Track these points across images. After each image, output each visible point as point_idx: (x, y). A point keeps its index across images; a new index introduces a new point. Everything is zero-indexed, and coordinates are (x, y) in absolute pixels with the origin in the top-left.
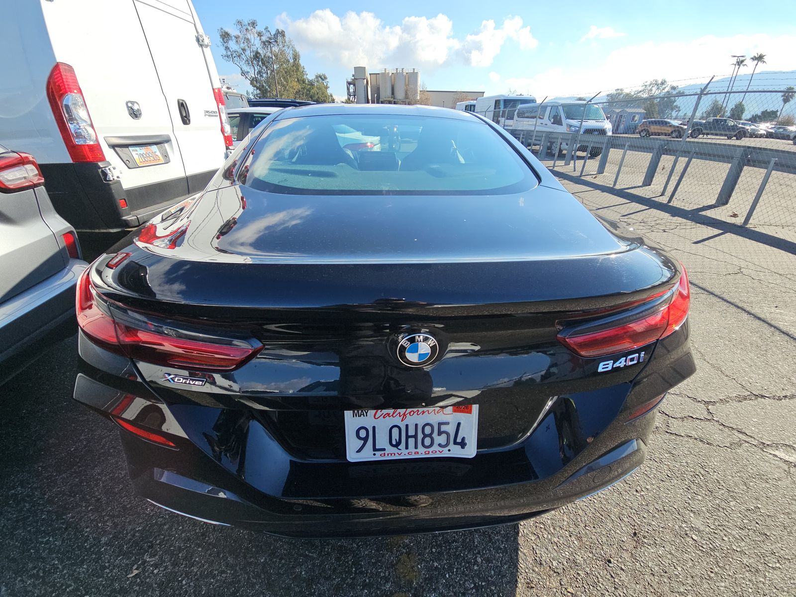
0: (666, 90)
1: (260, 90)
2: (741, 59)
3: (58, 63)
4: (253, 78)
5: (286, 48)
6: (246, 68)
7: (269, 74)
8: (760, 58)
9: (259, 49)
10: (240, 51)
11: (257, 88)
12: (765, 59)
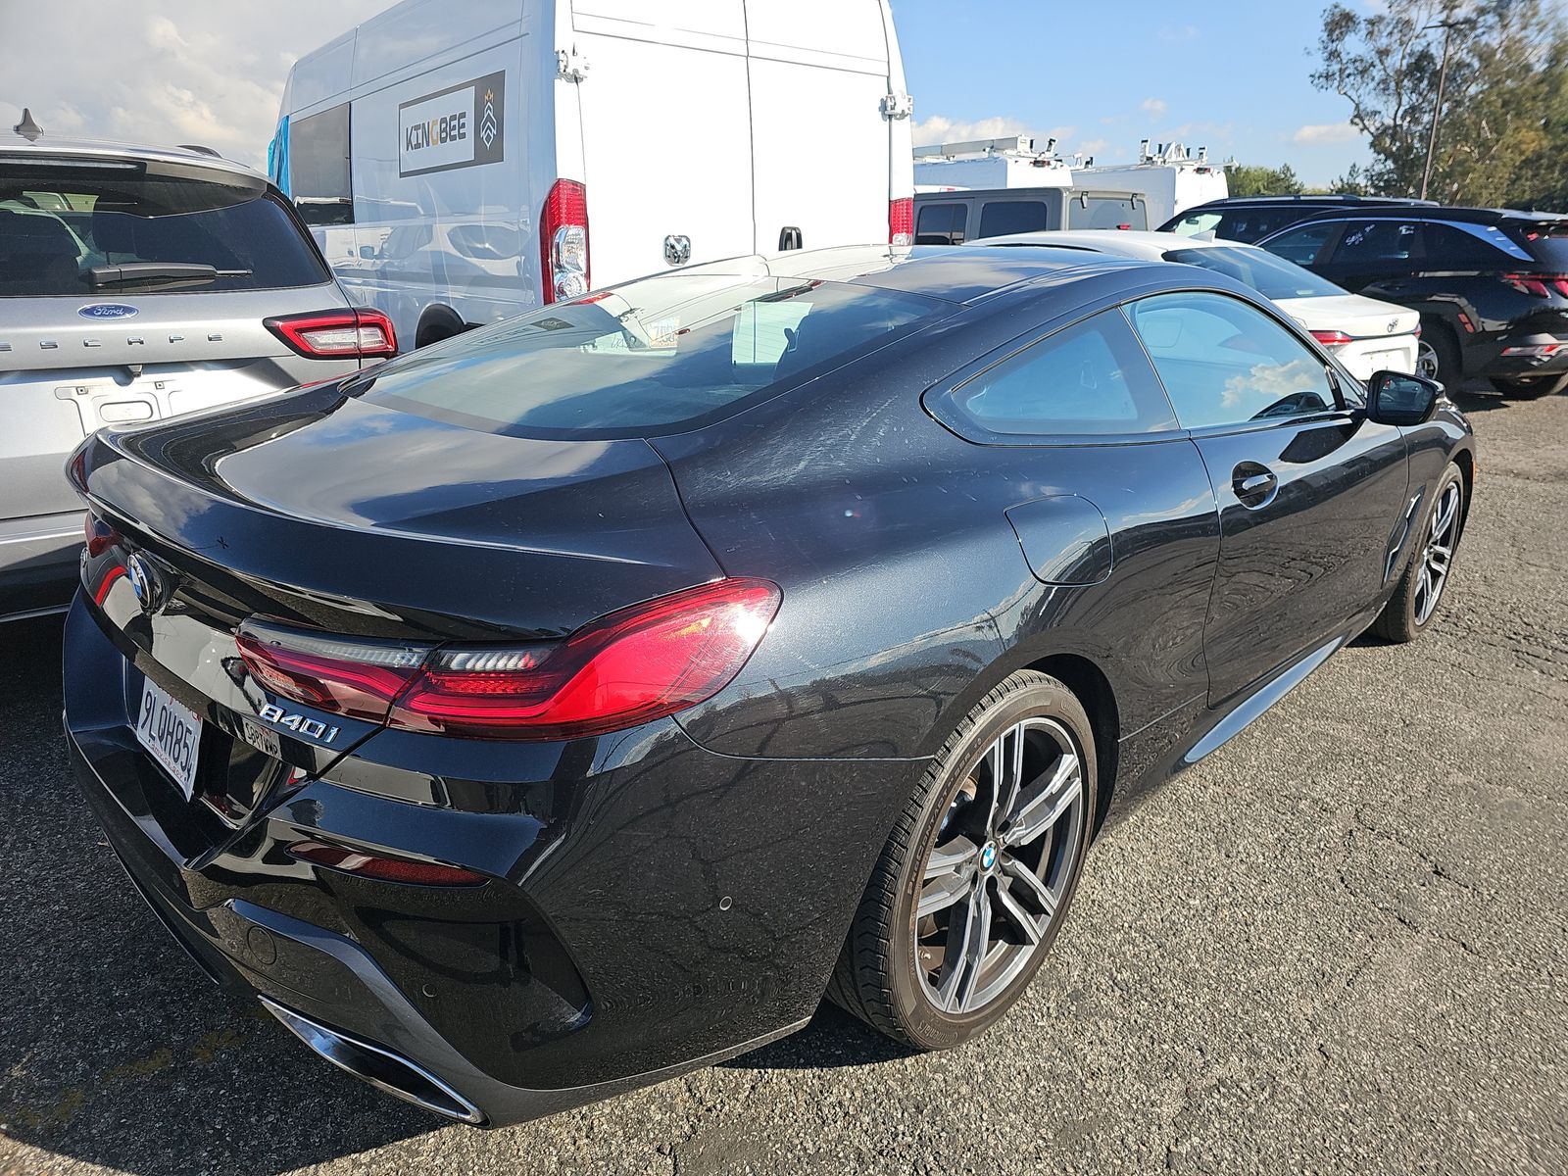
1: (1395, 162)
3: (558, 182)
4: (1388, 128)
5: (1531, 32)
6: (1371, 102)
7: (1443, 114)
9: (1432, 46)
10: (1371, 56)
11: (1389, 155)
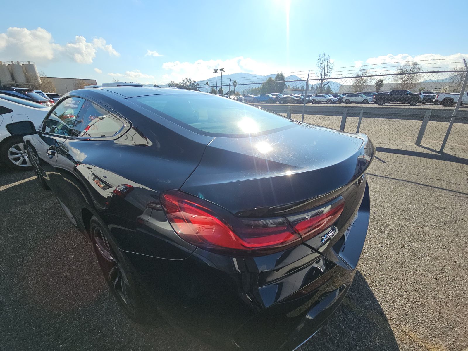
0: (192, 83)
2: (217, 70)
8: (222, 70)
12: (224, 70)
